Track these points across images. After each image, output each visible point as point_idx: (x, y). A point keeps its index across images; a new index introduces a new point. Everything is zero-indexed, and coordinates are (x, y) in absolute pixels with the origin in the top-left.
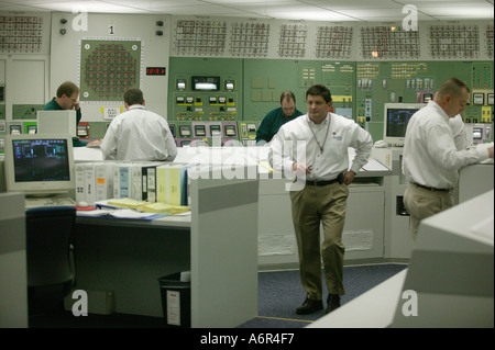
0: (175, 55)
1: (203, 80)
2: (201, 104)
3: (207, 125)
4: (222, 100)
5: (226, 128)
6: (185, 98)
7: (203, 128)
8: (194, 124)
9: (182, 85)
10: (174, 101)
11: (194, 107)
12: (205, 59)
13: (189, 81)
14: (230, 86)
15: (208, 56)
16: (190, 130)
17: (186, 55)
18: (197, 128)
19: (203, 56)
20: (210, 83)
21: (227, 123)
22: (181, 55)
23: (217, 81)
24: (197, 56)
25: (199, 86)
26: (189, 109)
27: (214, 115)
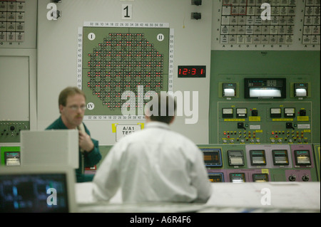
0: (220, 48)
1: (261, 83)
2: (258, 118)
3: (268, 149)
4: (290, 112)
5: (296, 155)
6: (235, 110)
7: (262, 154)
8: (249, 147)
9: (229, 91)
10: (218, 115)
11: (248, 123)
12: (264, 53)
13: (240, 84)
14: (301, 91)
15: (268, 48)
16: (243, 157)
17: (236, 48)
18: (253, 154)
19: (260, 48)
20: (271, 87)
21: (297, 146)
22: (228, 48)
23: (281, 84)
24: (252, 48)
25: (255, 92)
26: (241, 126)
27: (277, 135)
